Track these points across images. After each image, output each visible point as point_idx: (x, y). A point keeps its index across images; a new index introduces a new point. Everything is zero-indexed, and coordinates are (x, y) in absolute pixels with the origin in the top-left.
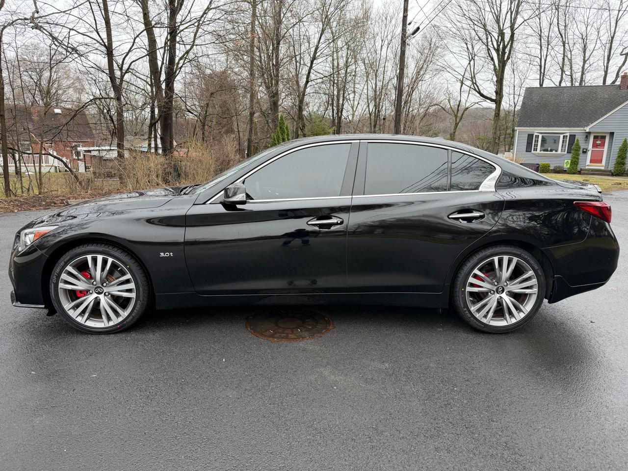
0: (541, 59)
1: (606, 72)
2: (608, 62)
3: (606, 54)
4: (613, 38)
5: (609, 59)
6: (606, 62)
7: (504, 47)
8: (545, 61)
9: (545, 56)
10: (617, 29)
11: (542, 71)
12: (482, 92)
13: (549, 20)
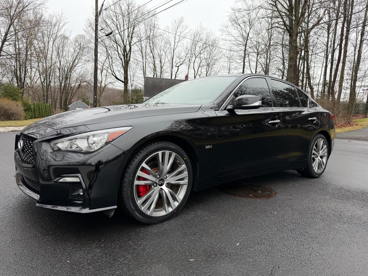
0: (143, 63)
1: (172, 74)
2: (172, 70)
3: (171, 66)
4: (173, 58)
5: (172, 68)
6: (171, 69)
7: (127, 55)
8: (145, 64)
9: (145, 62)
10: (174, 54)
11: (144, 70)
12: (117, 77)
13: (145, 44)
